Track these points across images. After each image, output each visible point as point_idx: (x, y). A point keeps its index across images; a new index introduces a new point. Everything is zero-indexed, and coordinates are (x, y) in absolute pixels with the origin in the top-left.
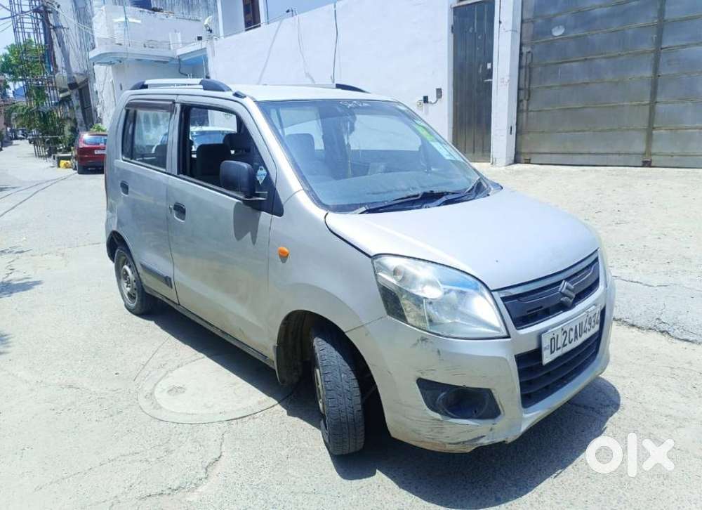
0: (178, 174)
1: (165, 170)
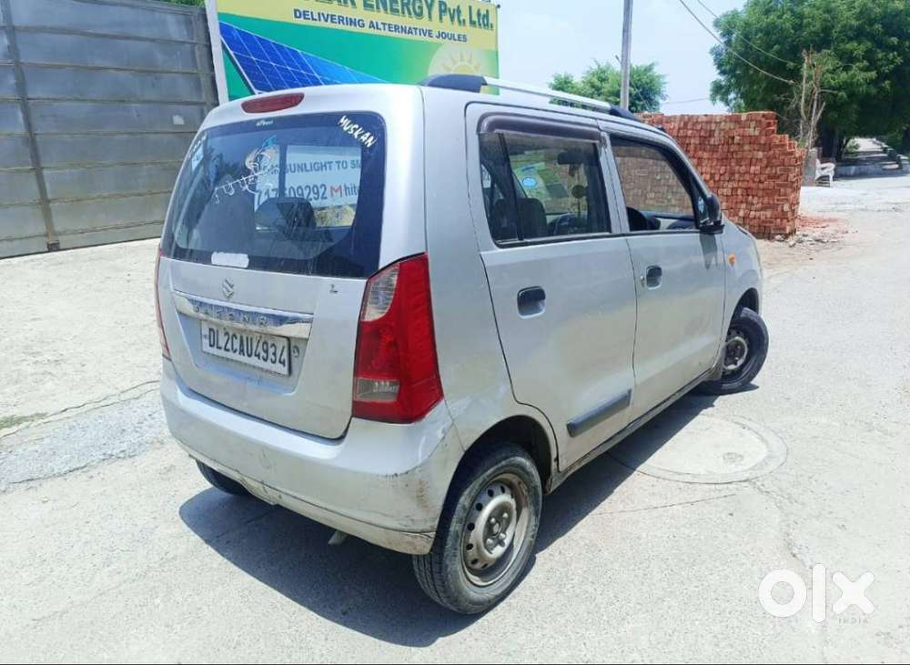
0: (631, 230)
1: (607, 234)
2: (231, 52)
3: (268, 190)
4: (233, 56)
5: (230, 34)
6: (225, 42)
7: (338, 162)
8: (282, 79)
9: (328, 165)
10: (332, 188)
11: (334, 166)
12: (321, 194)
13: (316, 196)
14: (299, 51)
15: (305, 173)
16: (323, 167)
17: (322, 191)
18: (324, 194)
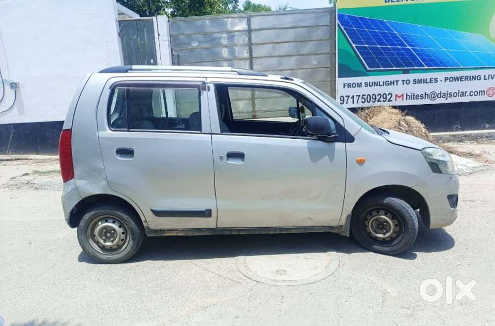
1: (199, 132)
2: (342, 27)
3: (353, 96)
4: (343, 29)
5: (343, 18)
6: (339, 23)
7: (403, 81)
8: (371, 37)
9: (395, 83)
10: (396, 95)
11: (400, 83)
12: (388, 99)
13: (385, 100)
14: (385, 20)
15: (378, 87)
16: (392, 83)
17: (388, 97)
18: (390, 98)
